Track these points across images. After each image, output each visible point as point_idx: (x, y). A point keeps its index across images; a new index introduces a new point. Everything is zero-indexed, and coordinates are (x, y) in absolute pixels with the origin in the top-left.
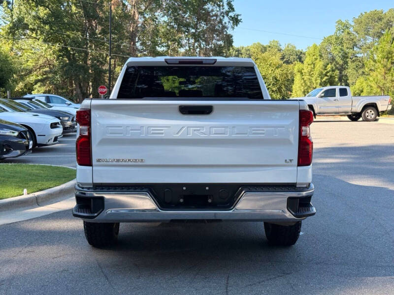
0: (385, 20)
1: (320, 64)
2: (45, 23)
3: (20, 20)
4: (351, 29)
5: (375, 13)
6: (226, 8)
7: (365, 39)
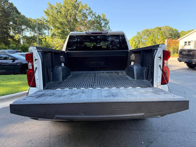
0: (149, 32)
1: (134, 43)
2: (60, 34)
3: (54, 33)
4: (141, 34)
5: (147, 30)
6: (108, 28)
7: (144, 37)
